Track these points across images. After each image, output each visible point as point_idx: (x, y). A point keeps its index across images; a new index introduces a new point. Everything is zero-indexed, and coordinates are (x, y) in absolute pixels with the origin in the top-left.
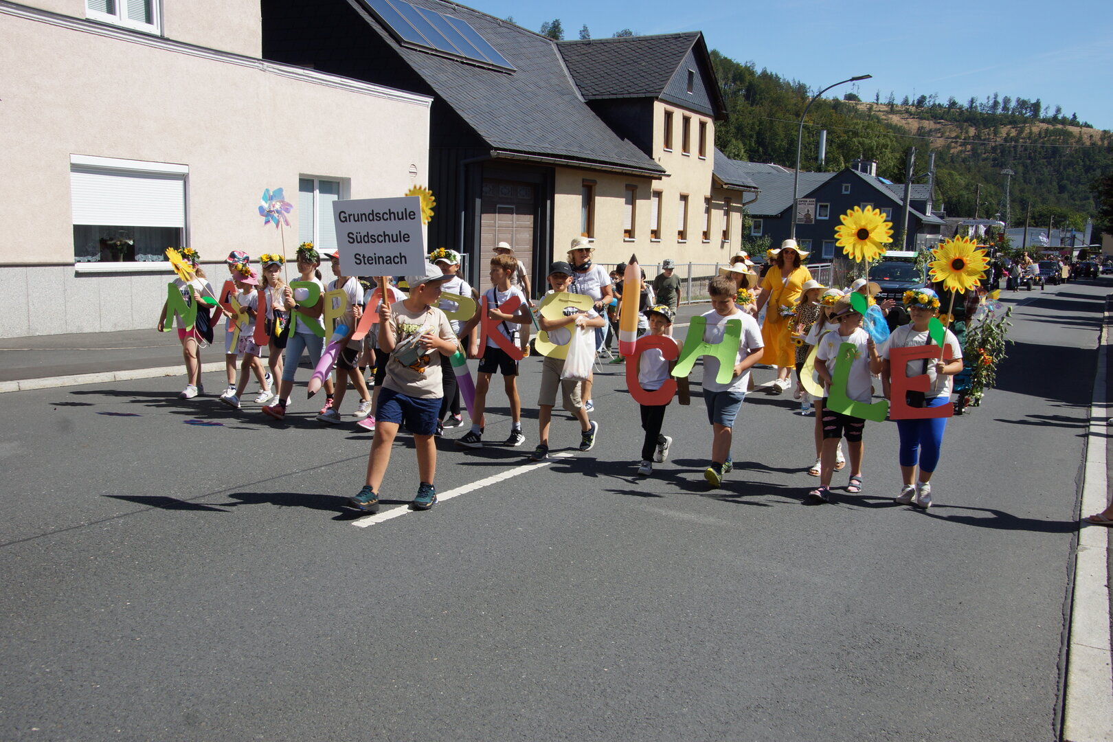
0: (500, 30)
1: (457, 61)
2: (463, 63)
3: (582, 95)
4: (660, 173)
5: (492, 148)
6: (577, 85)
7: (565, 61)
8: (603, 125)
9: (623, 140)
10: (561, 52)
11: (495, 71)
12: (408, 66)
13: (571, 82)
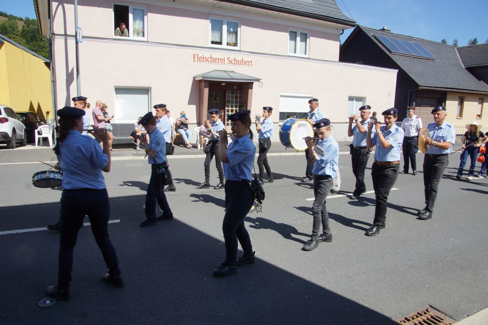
0: (433, 45)
1: (412, 57)
2: (414, 57)
3: (465, 66)
5: (420, 86)
6: (463, 62)
7: (459, 54)
8: (471, 76)
9: (480, 81)
10: (458, 51)
11: (427, 59)
12: (393, 60)
13: (461, 61)
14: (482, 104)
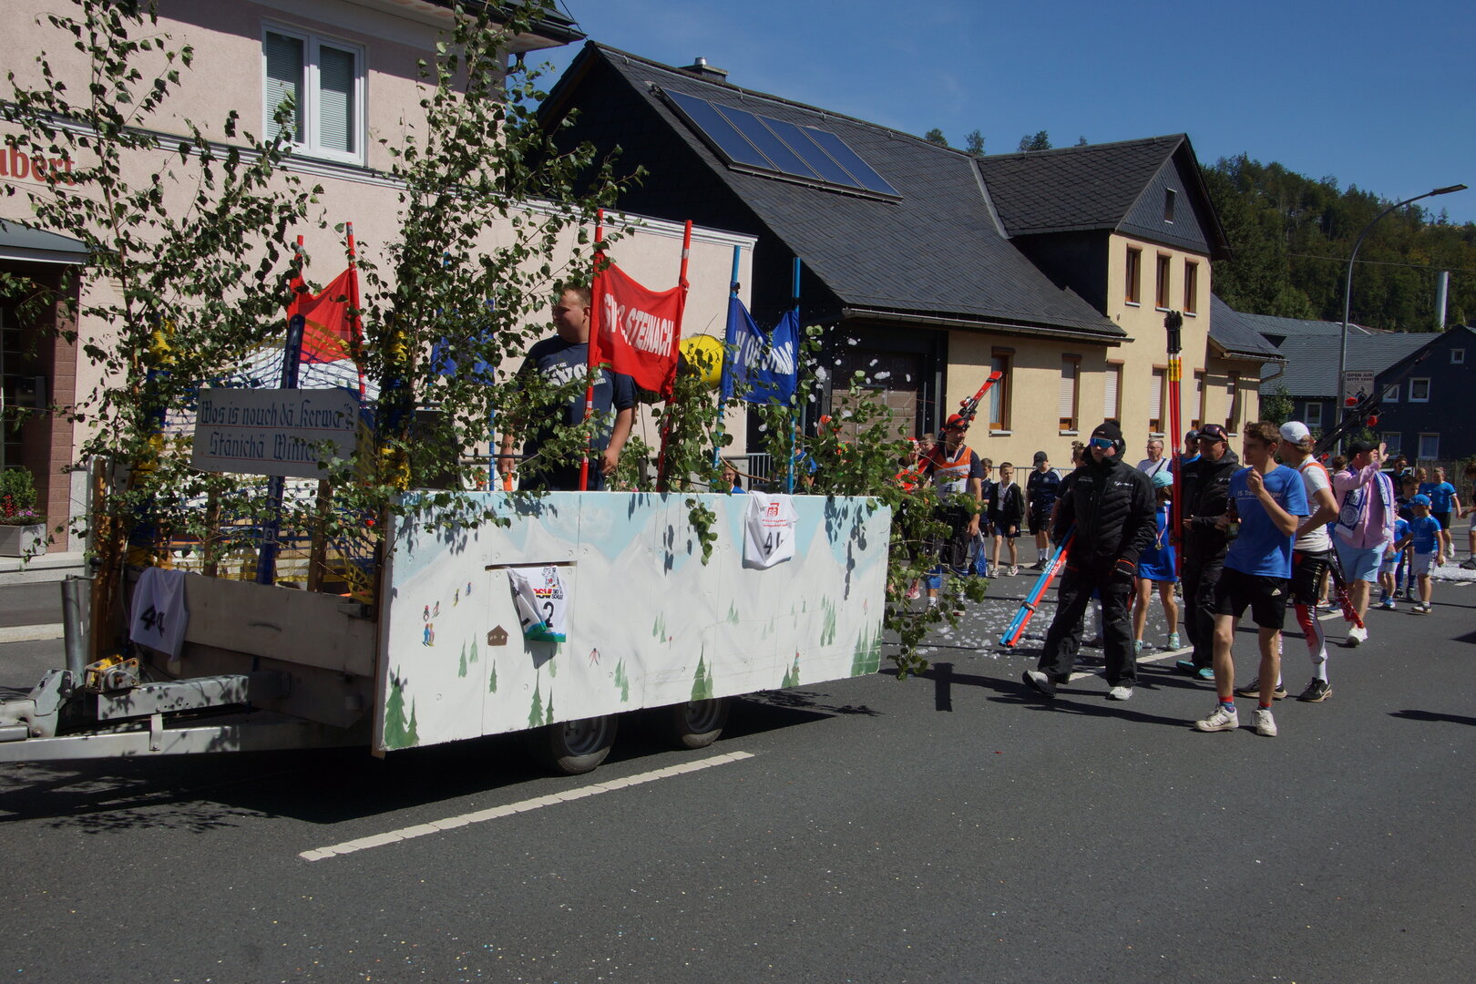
1: (812, 187)
3: (1006, 229)
4: (1118, 337)
5: (845, 304)
6: (999, 216)
7: (986, 183)
8: (1032, 269)
9: (1063, 288)
10: (981, 172)
11: (870, 199)
12: (735, 196)
13: (991, 211)
14: (1076, 377)
